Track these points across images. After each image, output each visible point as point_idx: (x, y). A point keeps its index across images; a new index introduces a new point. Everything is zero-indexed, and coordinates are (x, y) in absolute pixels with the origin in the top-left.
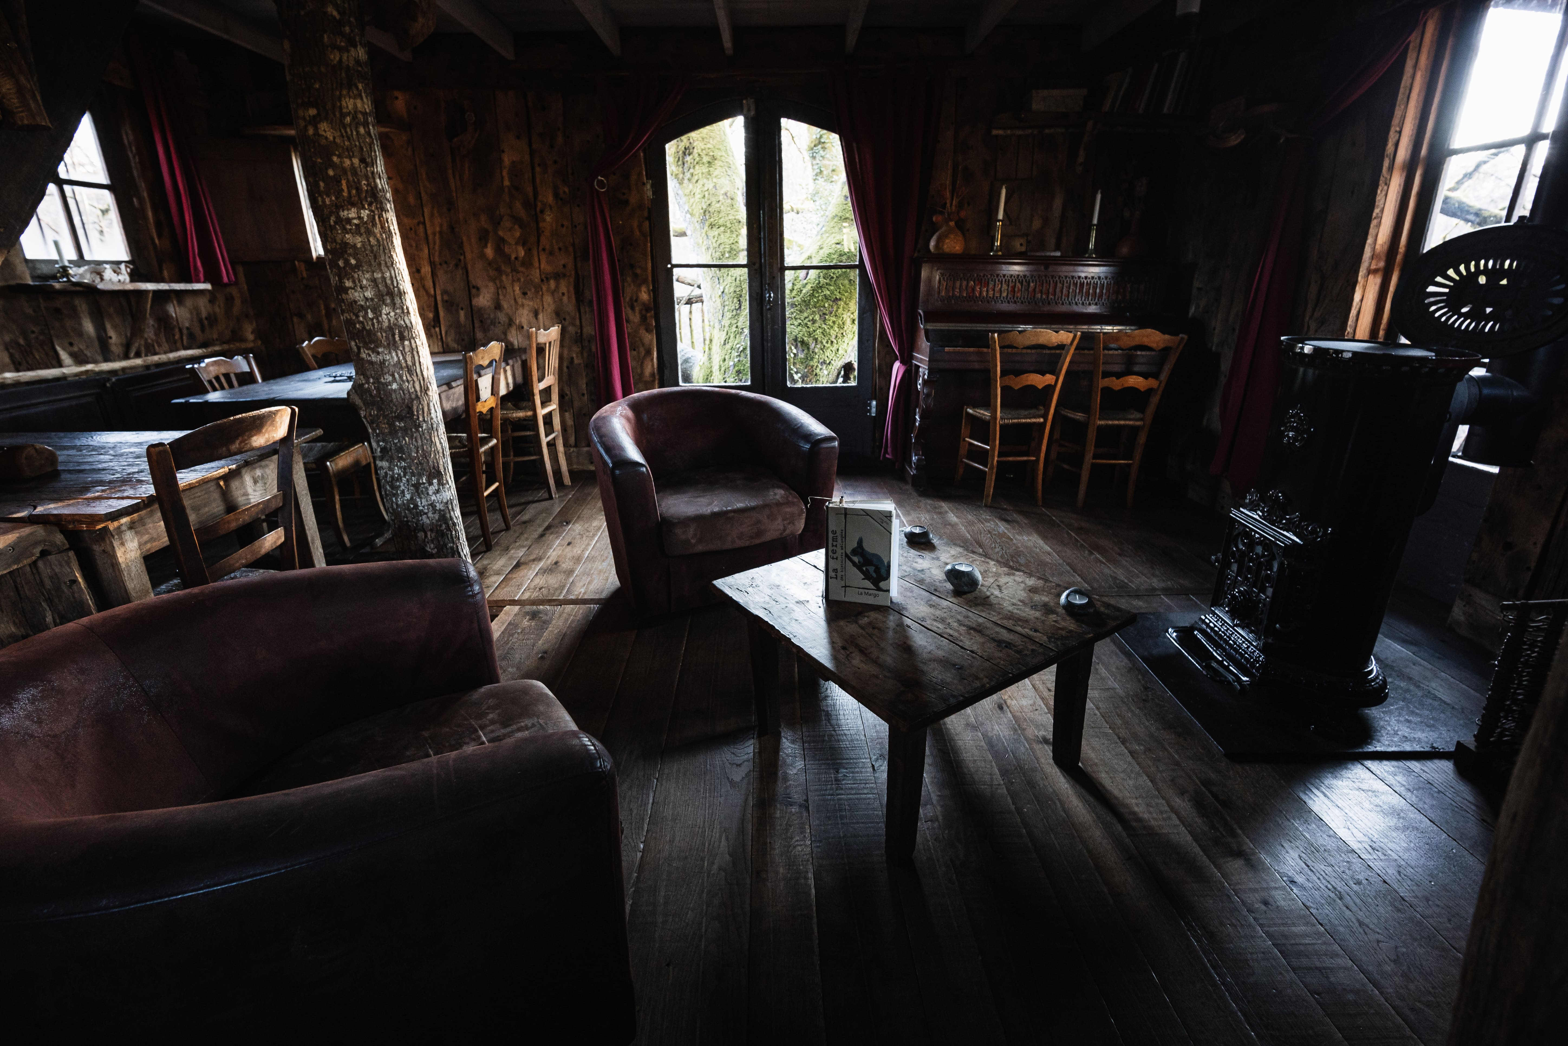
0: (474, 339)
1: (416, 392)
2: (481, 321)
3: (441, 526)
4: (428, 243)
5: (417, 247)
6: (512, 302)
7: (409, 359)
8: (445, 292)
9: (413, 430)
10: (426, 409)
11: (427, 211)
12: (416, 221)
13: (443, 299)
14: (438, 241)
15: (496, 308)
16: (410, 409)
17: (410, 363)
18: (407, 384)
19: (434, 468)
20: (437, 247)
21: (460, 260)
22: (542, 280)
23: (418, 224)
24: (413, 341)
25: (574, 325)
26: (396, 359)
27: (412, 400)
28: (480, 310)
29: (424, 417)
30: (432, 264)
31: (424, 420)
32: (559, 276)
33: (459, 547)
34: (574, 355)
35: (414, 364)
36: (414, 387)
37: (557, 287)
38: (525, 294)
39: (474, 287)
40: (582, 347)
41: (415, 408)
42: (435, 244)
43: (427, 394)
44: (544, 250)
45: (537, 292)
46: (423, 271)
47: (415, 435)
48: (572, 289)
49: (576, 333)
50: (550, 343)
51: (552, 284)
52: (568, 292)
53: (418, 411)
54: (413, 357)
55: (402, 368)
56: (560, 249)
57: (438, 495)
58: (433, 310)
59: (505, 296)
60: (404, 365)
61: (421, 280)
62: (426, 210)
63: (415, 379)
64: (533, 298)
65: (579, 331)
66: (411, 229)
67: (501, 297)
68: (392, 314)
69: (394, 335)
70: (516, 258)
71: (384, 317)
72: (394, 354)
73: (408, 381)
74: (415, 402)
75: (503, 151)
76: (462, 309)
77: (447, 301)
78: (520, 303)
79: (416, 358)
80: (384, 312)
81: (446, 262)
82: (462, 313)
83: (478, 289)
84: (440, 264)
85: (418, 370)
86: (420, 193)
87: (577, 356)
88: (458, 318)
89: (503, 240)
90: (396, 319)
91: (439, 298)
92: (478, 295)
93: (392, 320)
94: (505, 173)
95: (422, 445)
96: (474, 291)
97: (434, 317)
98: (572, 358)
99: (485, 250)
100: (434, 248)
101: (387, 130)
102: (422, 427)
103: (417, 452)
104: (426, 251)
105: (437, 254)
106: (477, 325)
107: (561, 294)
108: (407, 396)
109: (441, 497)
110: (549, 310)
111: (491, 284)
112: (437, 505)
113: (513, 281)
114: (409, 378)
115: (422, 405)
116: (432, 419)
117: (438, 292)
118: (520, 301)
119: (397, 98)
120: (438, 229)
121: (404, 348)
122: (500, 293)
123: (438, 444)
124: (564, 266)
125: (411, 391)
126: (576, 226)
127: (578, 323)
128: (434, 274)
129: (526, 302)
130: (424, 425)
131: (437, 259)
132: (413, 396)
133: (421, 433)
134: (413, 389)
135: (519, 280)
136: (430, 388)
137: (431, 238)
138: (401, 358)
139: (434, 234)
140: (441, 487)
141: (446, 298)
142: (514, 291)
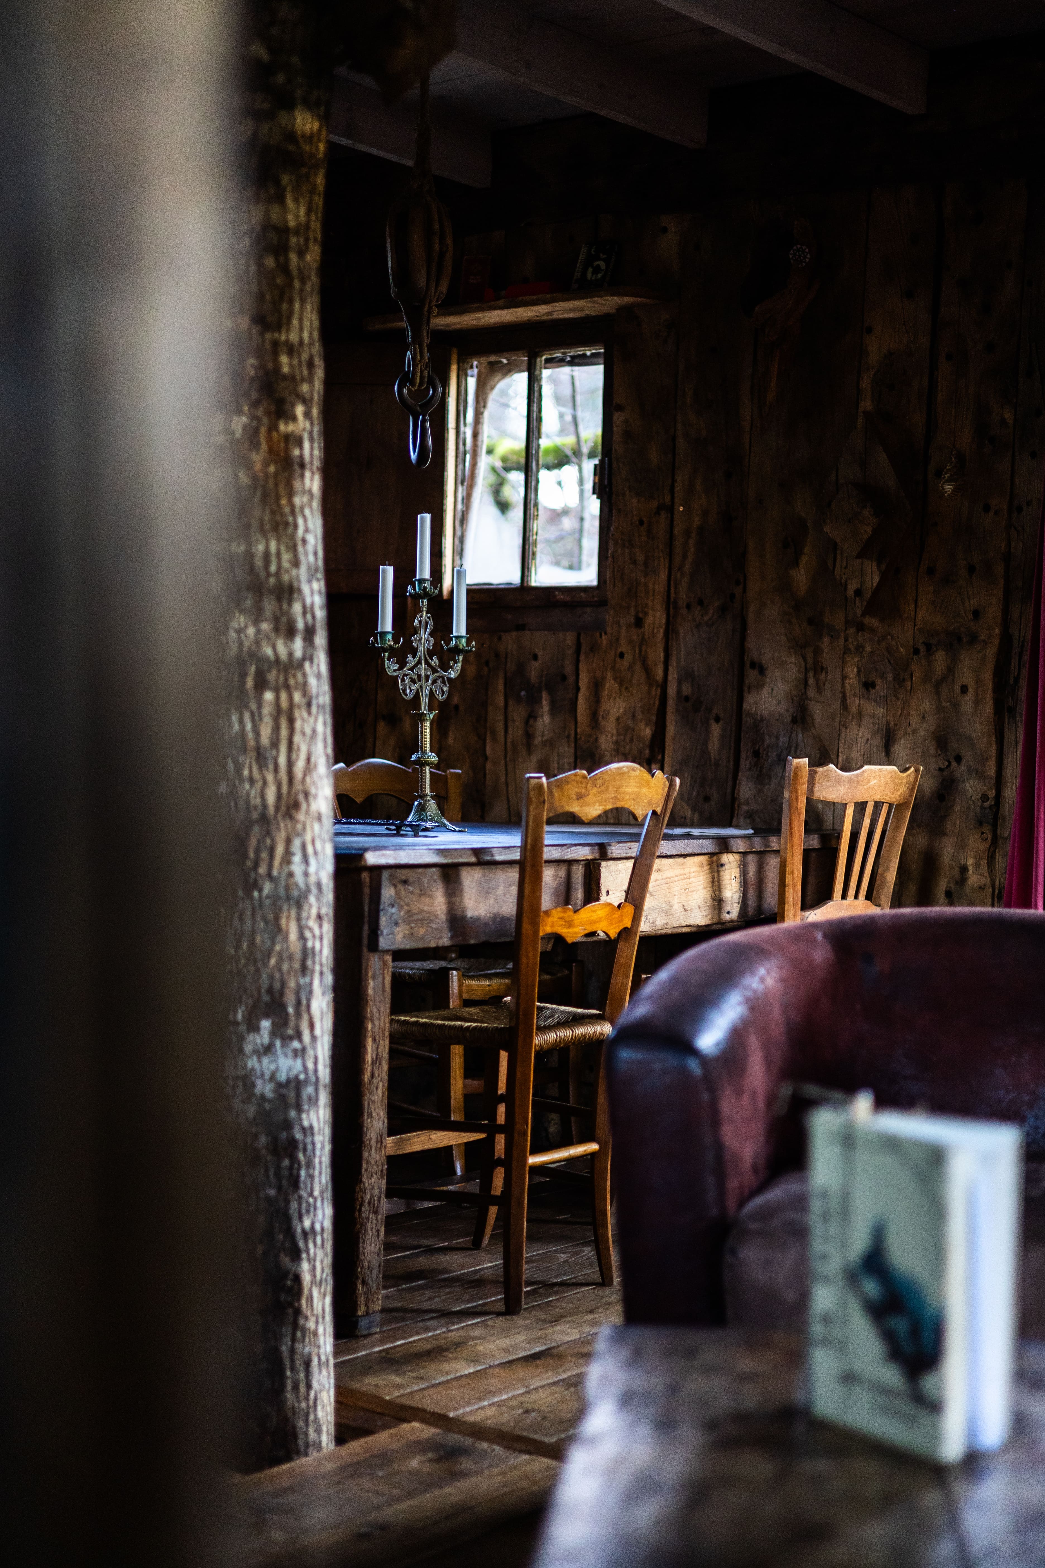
0: (734, 799)
1: (265, 805)
2: (756, 754)
3: (256, 1137)
4: (671, 555)
5: (646, 564)
6: (837, 706)
7: (266, 732)
8: (688, 675)
9: (240, 893)
10: (280, 849)
11: (681, 479)
12: (654, 504)
13: (679, 692)
14: (692, 549)
15: (794, 721)
16: (241, 841)
17: (265, 740)
18: (247, 786)
19: (270, 991)
20: (687, 568)
21: (733, 596)
22: (916, 651)
23: (660, 508)
24: (284, 695)
25: (981, 775)
26: (236, 727)
27: (249, 824)
28: (758, 722)
29: (270, 867)
30: (670, 605)
31: (269, 875)
32: (959, 639)
33: (294, 1206)
34: (970, 862)
35: (275, 744)
36: (263, 795)
37: (951, 670)
38: (868, 686)
39: (753, 665)
40: (995, 841)
41: (253, 842)
42: (685, 556)
43: (291, 818)
44: (931, 571)
45: (899, 681)
46: (649, 620)
47: (241, 905)
48: (988, 676)
49: (984, 798)
50: (861, 807)
51: (940, 660)
52: (979, 682)
53: (258, 851)
54: (276, 728)
55: (244, 750)
56: (971, 569)
57: (265, 1060)
58: (654, 718)
59: (819, 690)
60: (251, 743)
61: (641, 646)
62: (679, 478)
63: (270, 778)
64: (886, 697)
65: (992, 794)
66: (641, 523)
67: (811, 693)
68: (251, 631)
69: (243, 676)
70: (858, 593)
71: (233, 635)
72: (235, 718)
73: (252, 781)
74: (256, 829)
75: (870, 330)
76: (717, 720)
77: (687, 699)
78: (854, 710)
79: (284, 732)
80: (235, 624)
81: (701, 602)
82: (716, 730)
83: (762, 670)
84: (688, 607)
85: (282, 760)
86: (674, 439)
87: (977, 866)
88: (706, 743)
89: (833, 547)
90: (258, 643)
91: (672, 690)
92: (760, 686)
93: (247, 644)
94: (866, 382)
95: (253, 933)
96: (752, 675)
97: (654, 736)
98: (964, 869)
99: (793, 573)
100: (680, 568)
101: (627, 300)
102: (260, 890)
103: (238, 946)
104: (663, 576)
105: (684, 583)
106: (745, 764)
107: (957, 689)
108: (242, 813)
109: (273, 1067)
110: (922, 732)
111: (792, 659)
112: (259, 1083)
113: (846, 651)
114: (256, 774)
115: (273, 839)
116: (291, 875)
117: (673, 676)
118: (855, 703)
119: (665, 230)
120: (697, 521)
121: (260, 706)
122: (811, 681)
123: (293, 936)
124: (976, 614)
125: (252, 803)
126: (1020, 509)
127: (991, 771)
128: (670, 631)
129: (869, 708)
130: (267, 888)
131: (683, 595)
132: (255, 815)
133: (256, 903)
134: (258, 801)
135: (860, 648)
136: (304, 806)
137: (678, 543)
138: (249, 727)
139: (687, 533)
140: (278, 1043)
141: (686, 690)
142: (844, 678)
